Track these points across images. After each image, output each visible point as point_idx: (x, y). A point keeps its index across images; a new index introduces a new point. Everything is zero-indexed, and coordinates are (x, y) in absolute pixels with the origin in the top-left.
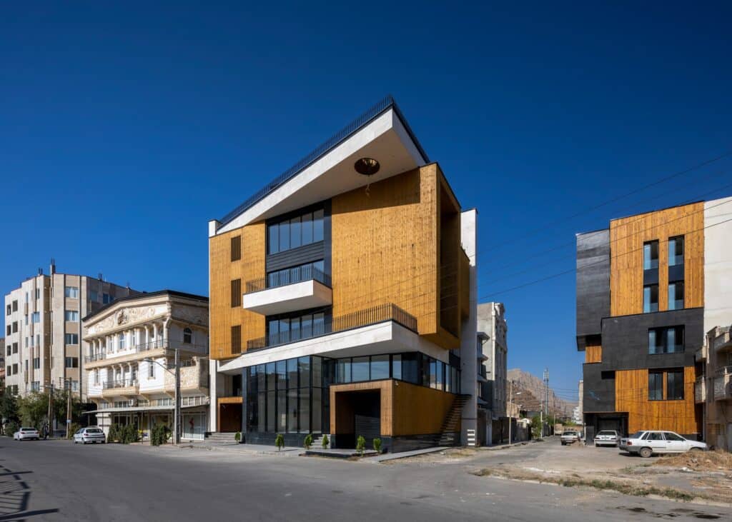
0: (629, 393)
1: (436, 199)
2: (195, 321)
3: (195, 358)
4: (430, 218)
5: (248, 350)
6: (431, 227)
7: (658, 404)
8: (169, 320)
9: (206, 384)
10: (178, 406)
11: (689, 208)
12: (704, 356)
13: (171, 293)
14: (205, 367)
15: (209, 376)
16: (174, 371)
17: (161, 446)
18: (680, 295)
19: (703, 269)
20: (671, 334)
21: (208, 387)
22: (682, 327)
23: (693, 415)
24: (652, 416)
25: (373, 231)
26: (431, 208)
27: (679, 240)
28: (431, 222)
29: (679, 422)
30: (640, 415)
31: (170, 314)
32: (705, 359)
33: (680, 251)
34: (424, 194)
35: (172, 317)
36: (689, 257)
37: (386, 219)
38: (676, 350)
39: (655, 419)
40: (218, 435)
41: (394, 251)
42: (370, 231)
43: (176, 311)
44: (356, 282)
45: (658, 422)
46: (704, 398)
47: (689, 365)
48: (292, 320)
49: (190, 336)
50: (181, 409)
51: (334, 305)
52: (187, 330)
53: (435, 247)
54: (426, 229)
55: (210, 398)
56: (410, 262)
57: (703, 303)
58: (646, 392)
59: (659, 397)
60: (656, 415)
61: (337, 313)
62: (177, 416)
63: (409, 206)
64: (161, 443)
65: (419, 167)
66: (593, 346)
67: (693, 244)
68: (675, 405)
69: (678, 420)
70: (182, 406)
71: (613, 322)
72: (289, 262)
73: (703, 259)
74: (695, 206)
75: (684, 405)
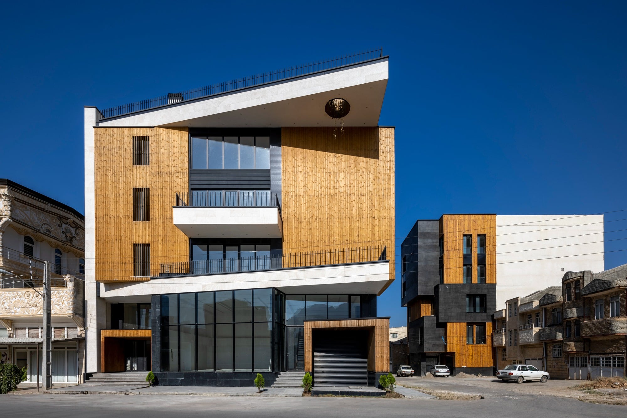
0: (455, 339)
1: (394, 160)
2: (43, 230)
3: (67, 277)
4: (389, 175)
5: (161, 274)
6: (389, 183)
7: (472, 347)
8: (6, 222)
9: (81, 312)
10: (49, 338)
11: (488, 217)
12: (504, 316)
13: (11, 184)
14: (80, 289)
15: (84, 303)
16: (42, 290)
17: (10, 393)
18: (483, 274)
19: (496, 259)
20: (478, 299)
21: (84, 315)
22: (485, 296)
23: (491, 354)
24: (468, 355)
25: (330, 173)
26: (390, 167)
27: (482, 237)
28: (390, 179)
29: (483, 359)
30: (462, 354)
31: (8, 213)
32: (505, 318)
33: (483, 244)
34: (383, 152)
35: (11, 217)
36: (489, 250)
37: (344, 165)
38: (481, 310)
39: (471, 357)
40: (102, 375)
41: (353, 198)
42: (326, 172)
43: (17, 211)
44: (311, 220)
45: (472, 359)
46: (504, 343)
47: (489, 321)
48: (227, 247)
49: (32, 248)
50: (54, 342)
51: (285, 239)
52: (28, 239)
53: (394, 203)
54: (385, 185)
55: (86, 330)
56: (369, 210)
57: (496, 282)
58: (465, 338)
59: (471, 342)
60: (471, 355)
61: (288, 248)
62: (48, 353)
63: (368, 159)
64: (10, 390)
65: (378, 127)
66: (425, 304)
67: (490, 241)
68: (481, 347)
69: (483, 357)
70: (53, 338)
71: (445, 287)
72: (224, 182)
73: (495, 252)
74: (491, 217)
75: (486, 348)
